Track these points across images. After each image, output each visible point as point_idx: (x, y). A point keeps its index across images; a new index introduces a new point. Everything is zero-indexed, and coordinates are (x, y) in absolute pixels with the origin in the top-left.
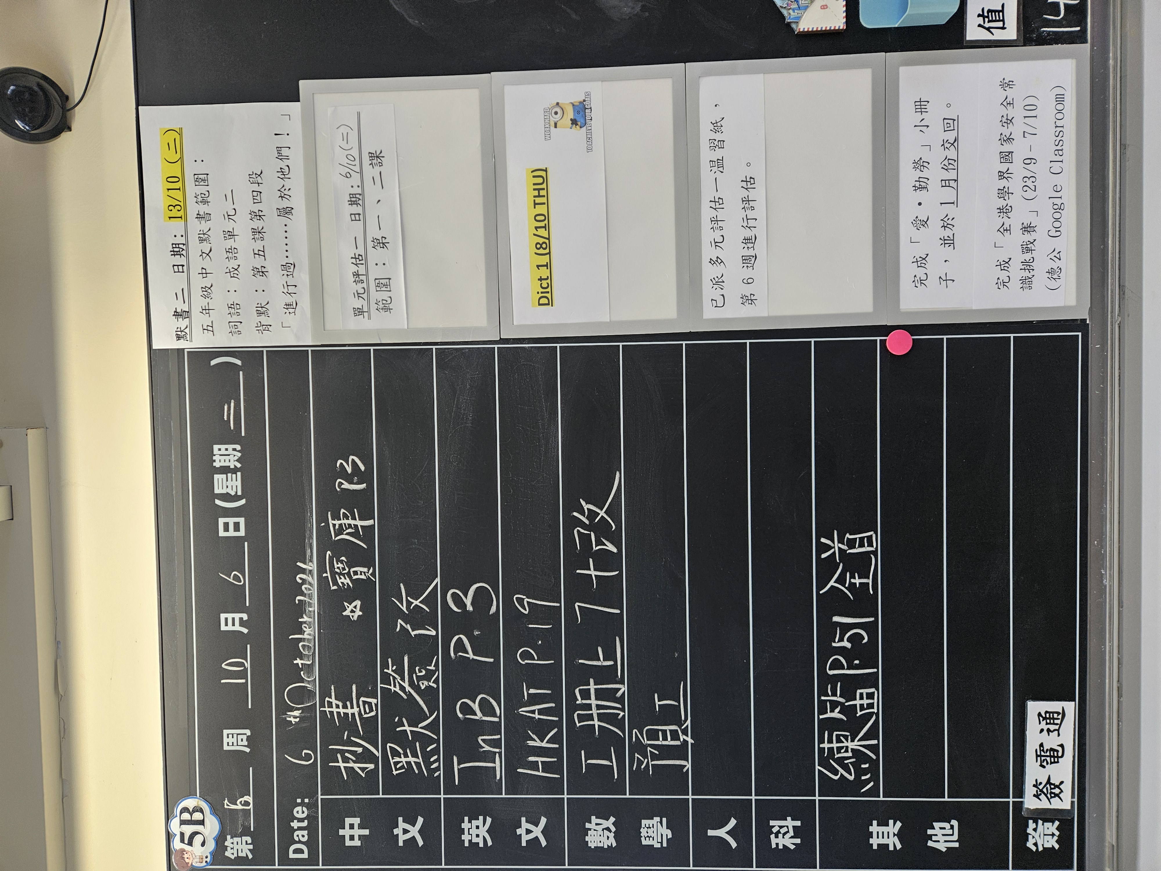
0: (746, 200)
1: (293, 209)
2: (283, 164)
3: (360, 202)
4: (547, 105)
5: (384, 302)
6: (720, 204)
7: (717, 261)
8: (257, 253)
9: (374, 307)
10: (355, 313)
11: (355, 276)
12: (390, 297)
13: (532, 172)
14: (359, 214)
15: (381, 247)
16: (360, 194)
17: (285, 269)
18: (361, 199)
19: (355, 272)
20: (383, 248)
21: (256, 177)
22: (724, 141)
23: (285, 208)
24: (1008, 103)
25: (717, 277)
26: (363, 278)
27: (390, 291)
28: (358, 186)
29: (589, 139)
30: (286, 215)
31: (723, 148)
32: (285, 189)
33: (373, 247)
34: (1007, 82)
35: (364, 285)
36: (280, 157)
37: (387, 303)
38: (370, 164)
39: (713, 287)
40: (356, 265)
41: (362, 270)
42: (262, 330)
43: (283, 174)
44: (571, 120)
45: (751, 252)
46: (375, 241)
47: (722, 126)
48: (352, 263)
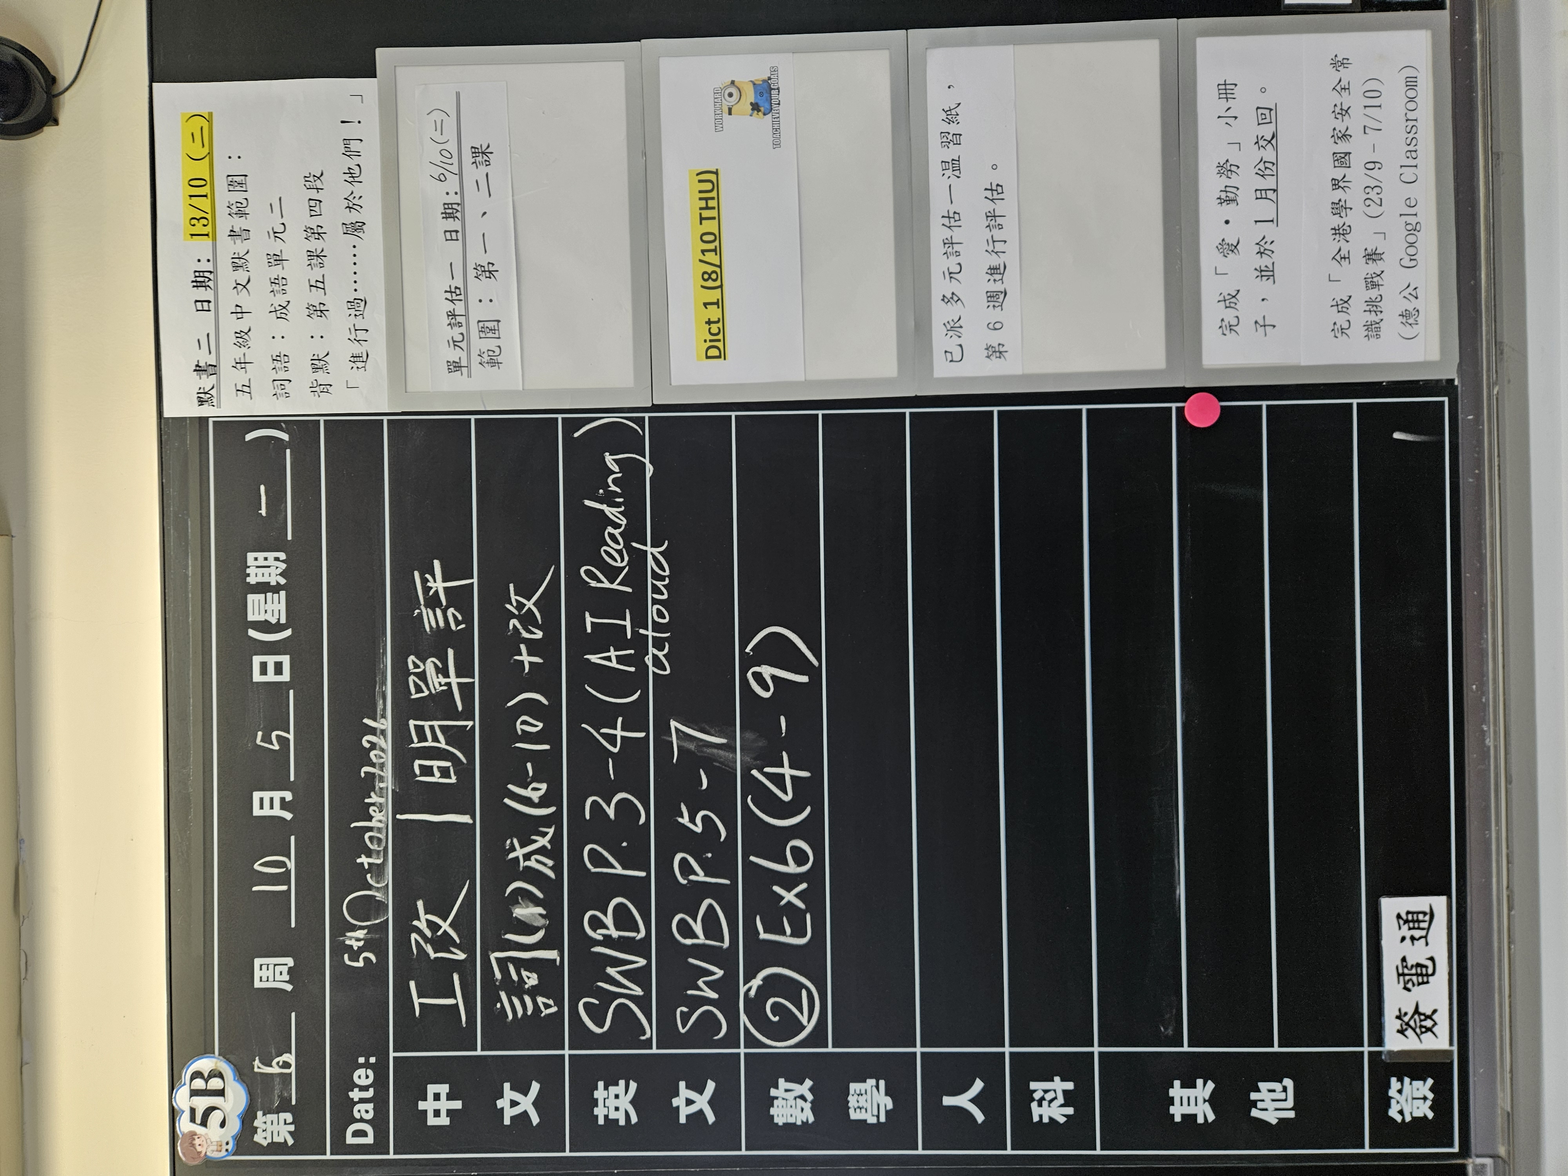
0: (992, 216)
1: (364, 224)
2: (352, 163)
3: (459, 215)
4: (719, 85)
5: (491, 353)
6: (955, 221)
7: (951, 299)
8: (315, 285)
9: (475, 359)
10: (449, 369)
11: (450, 317)
12: (499, 347)
13: (698, 175)
14: (457, 232)
15: (486, 277)
16: (458, 204)
17: (353, 307)
18: (460, 210)
19: (450, 312)
20: (490, 278)
21: (313, 181)
22: (960, 135)
23: (354, 222)
24: (1343, 88)
25: (953, 320)
26: (461, 319)
27: (499, 338)
28: (456, 193)
29: (776, 130)
30: (355, 233)
31: (960, 144)
32: (354, 197)
33: (475, 277)
34: (1340, 60)
35: (463, 330)
36: (348, 153)
37: (495, 354)
38: (473, 163)
39: (947, 334)
40: (451, 301)
41: (459, 308)
42: (319, 391)
43: (352, 176)
44: (751, 104)
45: (999, 287)
46: (479, 268)
47: (957, 115)
48: (446, 299)
